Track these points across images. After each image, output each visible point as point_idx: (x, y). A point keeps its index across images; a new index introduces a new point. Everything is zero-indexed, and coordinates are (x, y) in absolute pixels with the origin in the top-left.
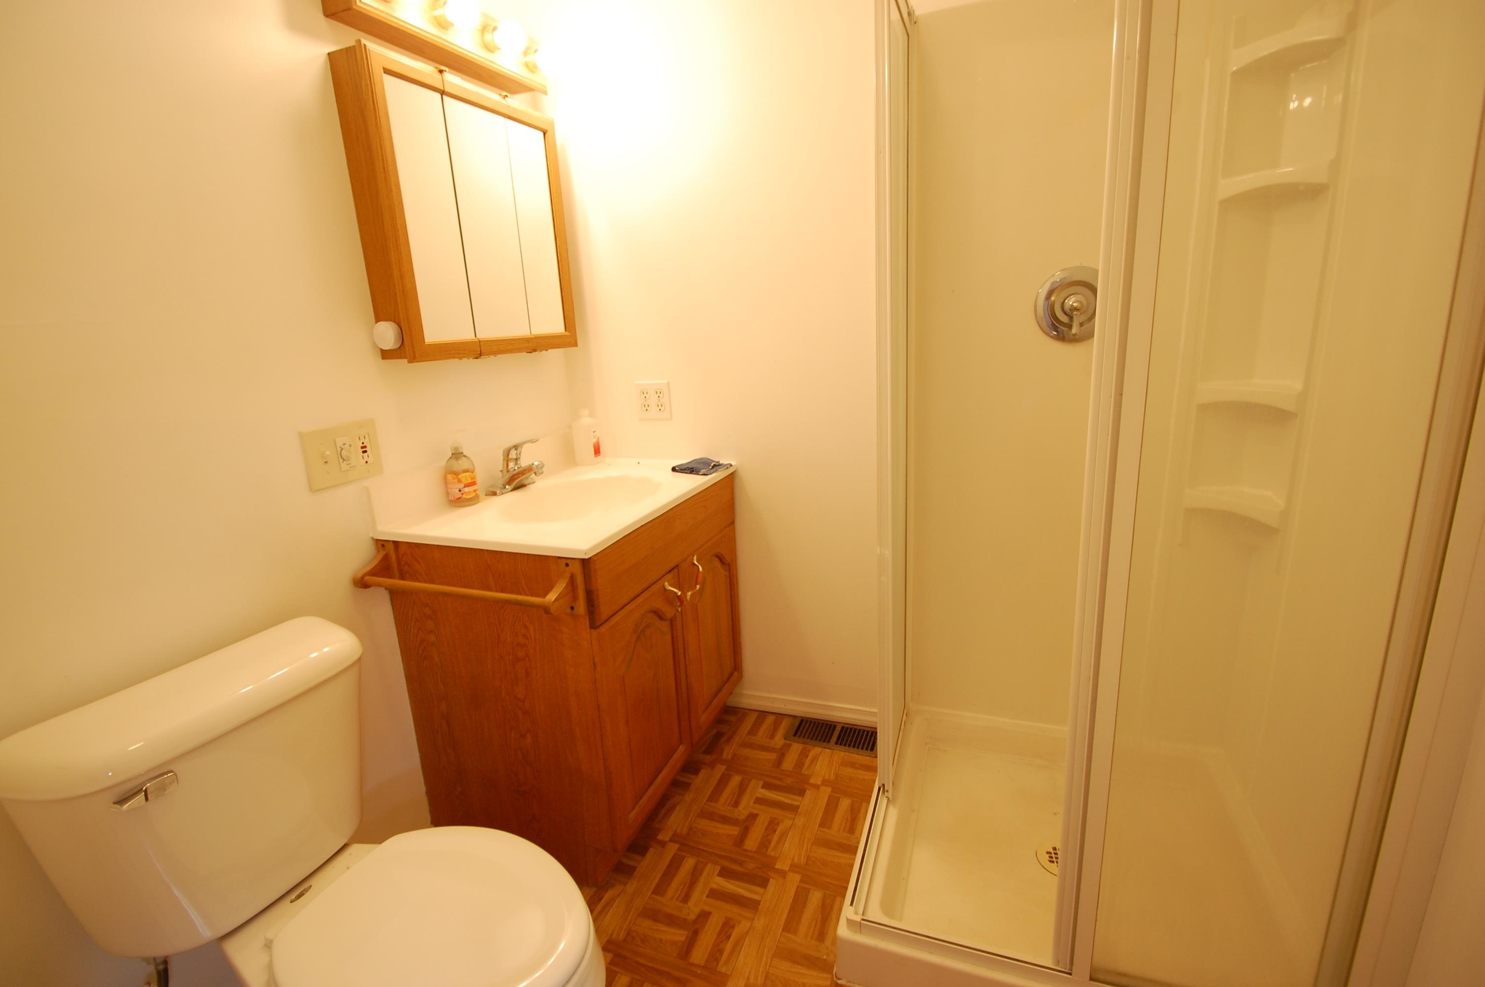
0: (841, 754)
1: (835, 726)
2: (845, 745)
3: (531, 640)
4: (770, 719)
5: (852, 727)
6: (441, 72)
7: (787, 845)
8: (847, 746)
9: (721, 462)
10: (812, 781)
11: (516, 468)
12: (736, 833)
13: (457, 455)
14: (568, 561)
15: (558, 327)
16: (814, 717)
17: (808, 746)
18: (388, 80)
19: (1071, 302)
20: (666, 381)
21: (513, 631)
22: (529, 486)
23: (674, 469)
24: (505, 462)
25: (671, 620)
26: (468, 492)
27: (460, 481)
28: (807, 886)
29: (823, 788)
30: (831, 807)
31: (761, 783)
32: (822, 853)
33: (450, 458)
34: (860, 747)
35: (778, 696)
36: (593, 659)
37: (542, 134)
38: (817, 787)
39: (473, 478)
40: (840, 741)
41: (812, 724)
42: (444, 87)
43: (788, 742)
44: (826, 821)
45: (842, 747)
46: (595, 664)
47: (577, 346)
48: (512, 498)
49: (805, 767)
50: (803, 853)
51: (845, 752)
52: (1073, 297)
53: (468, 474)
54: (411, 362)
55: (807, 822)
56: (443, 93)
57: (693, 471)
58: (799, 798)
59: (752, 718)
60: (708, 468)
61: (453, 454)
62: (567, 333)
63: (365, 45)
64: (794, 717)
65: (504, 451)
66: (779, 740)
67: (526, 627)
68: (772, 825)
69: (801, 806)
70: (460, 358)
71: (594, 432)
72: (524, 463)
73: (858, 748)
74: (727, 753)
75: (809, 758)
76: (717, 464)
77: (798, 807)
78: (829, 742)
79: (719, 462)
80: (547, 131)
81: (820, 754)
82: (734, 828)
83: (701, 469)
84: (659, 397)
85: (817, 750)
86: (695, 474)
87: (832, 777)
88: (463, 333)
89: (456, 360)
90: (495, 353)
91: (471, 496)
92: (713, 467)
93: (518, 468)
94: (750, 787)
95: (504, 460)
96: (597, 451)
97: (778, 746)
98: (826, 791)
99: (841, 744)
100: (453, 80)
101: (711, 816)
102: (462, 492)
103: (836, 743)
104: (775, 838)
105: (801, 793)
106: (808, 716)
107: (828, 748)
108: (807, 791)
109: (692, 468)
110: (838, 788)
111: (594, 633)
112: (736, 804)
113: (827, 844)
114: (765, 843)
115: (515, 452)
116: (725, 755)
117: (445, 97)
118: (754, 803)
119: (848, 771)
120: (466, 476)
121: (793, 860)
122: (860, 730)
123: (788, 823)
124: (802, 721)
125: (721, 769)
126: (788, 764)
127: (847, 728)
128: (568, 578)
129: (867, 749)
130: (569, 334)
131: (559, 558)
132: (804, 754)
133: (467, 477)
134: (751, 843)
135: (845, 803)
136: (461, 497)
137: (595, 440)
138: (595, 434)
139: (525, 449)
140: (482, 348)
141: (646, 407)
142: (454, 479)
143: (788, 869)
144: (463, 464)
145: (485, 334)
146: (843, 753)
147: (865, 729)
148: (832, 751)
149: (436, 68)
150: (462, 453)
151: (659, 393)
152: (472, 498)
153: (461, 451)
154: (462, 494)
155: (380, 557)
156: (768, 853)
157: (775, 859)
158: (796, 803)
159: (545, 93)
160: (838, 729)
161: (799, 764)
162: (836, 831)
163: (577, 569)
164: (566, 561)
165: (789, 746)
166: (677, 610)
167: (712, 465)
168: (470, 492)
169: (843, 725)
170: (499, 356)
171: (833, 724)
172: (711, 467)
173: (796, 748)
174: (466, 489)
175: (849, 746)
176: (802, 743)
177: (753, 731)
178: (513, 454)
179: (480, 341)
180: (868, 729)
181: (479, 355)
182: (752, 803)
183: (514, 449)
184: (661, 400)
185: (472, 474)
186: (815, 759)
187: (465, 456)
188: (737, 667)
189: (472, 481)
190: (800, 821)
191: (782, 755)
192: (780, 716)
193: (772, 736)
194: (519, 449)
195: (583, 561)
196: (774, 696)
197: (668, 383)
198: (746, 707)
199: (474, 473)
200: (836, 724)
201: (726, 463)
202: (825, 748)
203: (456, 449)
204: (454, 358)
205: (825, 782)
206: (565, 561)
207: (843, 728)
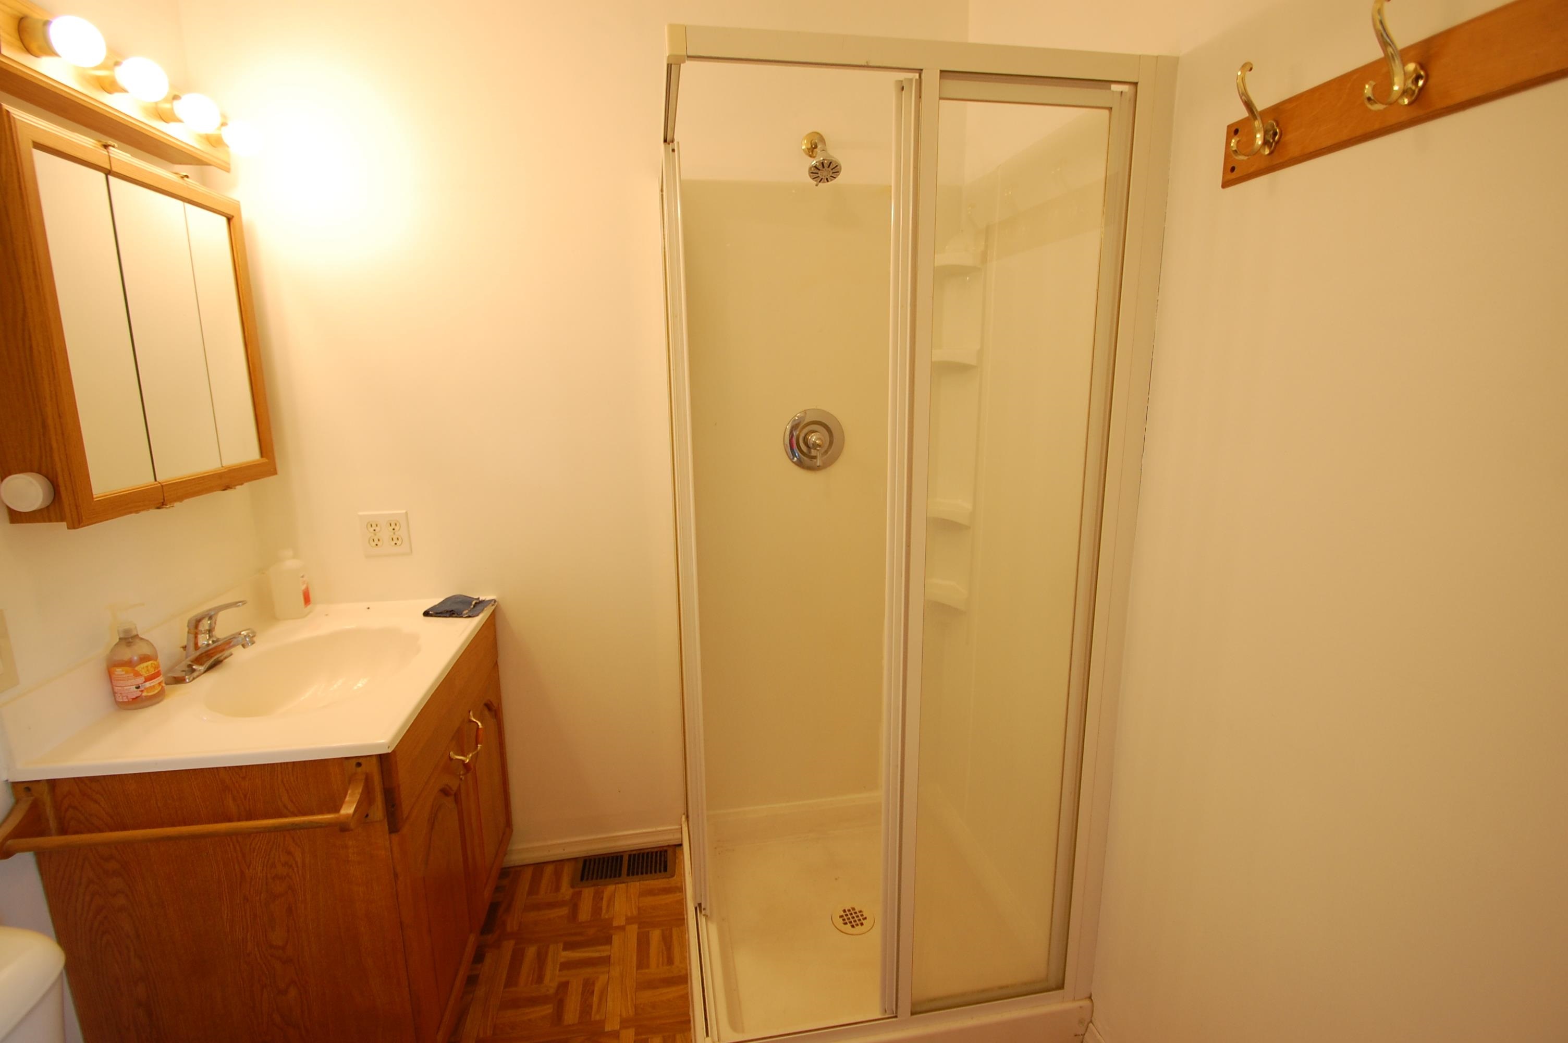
0: (636, 885)
1: (622, 857)
2: (637, 874)
3: (297, 867)
4: (549, 870)
5: (639, 852)
6: (106, 146)
7: (610, 1004)
8: (640, 873)
9: (482, 598)
10: (615, 924)
11: (210, 642)
12: (550, 1011)
13: (128, 639)
14: (360, 761)
15: (250, 453)
16: (597, 854)
17: (599, 887)
18: (38, 155)
19: (813, 438)
20: (404, 511)
21: (268, 861)
22: (226, 660)
23: (426, 614)
24: (192, 636)
25: (455, 795)
26: (150, 687)
27: (137, 675)
28: (644, 1037)
29: (628, 928)
30: (643, 943)
31: (561, 946)
32: (647, 996)
33: (117, 644)
34: (653, 871)
35: (555, 842)
36: (394, 868)
37: (224, 220)
38: (622, 928)
39: (157, 667)
40: (632, 872)
41: (592, 863)
42: (111, 166)
43: (577, 889)
44: (642, 962)
45: (635, 876)
46: (396, 875)
47: (274, 472)
48: (206, 683)
49: (604, 911)
50: (629, 1003)
51: (640, 881)
52: (814, 435)
53: (149, 663)
54: (74, 528)
55: (623, 970)
56: (108, 173)
57: (453, 614)
58: (607, 947)
59: (528, 874)
60: (470, 607)
61: (120, 639)
62: (265, 460)
63: (8, 112)
64: (576, 859)
65: (189, 622)
66: (566, 891)
67: (289, 853)
68: (588, 987)
69: (612, 955)
70: (137, 512)
71: (303, 577)
72: (221, 632)
73: (651, 873)
74: (512, 924)
75: (604, 900)
76: (478, 601)
77: (609, 957)
78: (620, 876)
79: (479, 598)
80: (233, 217)
81: (615, 892)
82: (548, 1006)
83: (463, 611)
84: (394, 529)
85: (611, 888)
86: (456, 617)
87: (635, 912)
88: (141, 479)
89: (133, 515)
90: (180, 499)
91: (156, 691)
92: (474, 606)
93: (214, 642)
94: (550, 954)
95: (188, 632)
96: (307, 599)
97: (568, 897)
98: (633, 930)
99: (633, 874)
100: (121, 156)
101: (515, 1004)
102: (142, 688)
103: (628, 875)
104: (595, 999)
105: (608, 941)
106: (590, 854)
107: (621, 883)
108: (613, 936)
109: (452, 611)
110: (644, 921)
111: (395, 837)
112: (540, 979)
113: (650, 985)
114: (586, 1009)
115: (209, 622)
116: (509, 929)
117: (110, 178)
118: (560, 970)
119: (649, 901)
120: (147, 667)
121: (621, 1015)
122: (648, 853)
123: (603, 979)
124: (585, 861)
125: (509, 946)
126: (585, 914)
127: (635, 855)
128: (364, 781)
129: (660, 871)
130: (267, 460)
131: (347, 758)
132: (598, 897)
133: (149, 667)
134: (571, 1015)
135: (656, 935)
136: (141, 695)
137: (303, 587)
138: (304, 579)
139: (222, 617)
140: (165, 495)
141: (376, 542)
142: (127, 672)
143: (618, 1027)
144: (140, 649)
145: (169, 473)
146: (638, 883)
147: (653, 850)
148: (626, 884)
149: (100, 141)
150: (137, 635)
151: (393, 525)
152: (156, 694)
153: (134, 633)
154: (142, 691)
155: (24, 807)
156: (592, 1019)
157: (602, 1023)
158: (605, 954)
159: (228, 170)
160: (626, 859)
161: (597, 910)
162: (656, 968)
163: (374, 769)
164: (358, 761)
165: (580, 893)
166: (461, 779)
167: (473, 603)
168: (154, 686)
169: (629, 853)
170: (186, 501)
171: (619, 854)
172: (472, 606)
173: (588, 893)
174: (148, 684)
175: (642, 873)
176: (592, 886)
177: (534, 888)
178: (205, 624)
179: (162, 486)
180: (656, 850)
181: (161, 505)
182: (557, 972)
183: (207, 619)
184: (396, 533)
185: (155, 663)
186: (611, 898)
187: (142, 639)
188: (509, 823)
189: (156, 671)
190: (615, 971)
191: (575, 908)
192: (559, 863)
193: (557, 889)
194: (213, 618)
195: (381, 758)
196: (549, 843)
197: (406, 513)
198: (516, 864)
199: (158, 661)
200: (622, 854)
201: (488, 598)
202: (618, 883)
203: (127, 631)
204: (131, 513)
205: (629, 921)
206: (354, 762)
207: (630, 856)
